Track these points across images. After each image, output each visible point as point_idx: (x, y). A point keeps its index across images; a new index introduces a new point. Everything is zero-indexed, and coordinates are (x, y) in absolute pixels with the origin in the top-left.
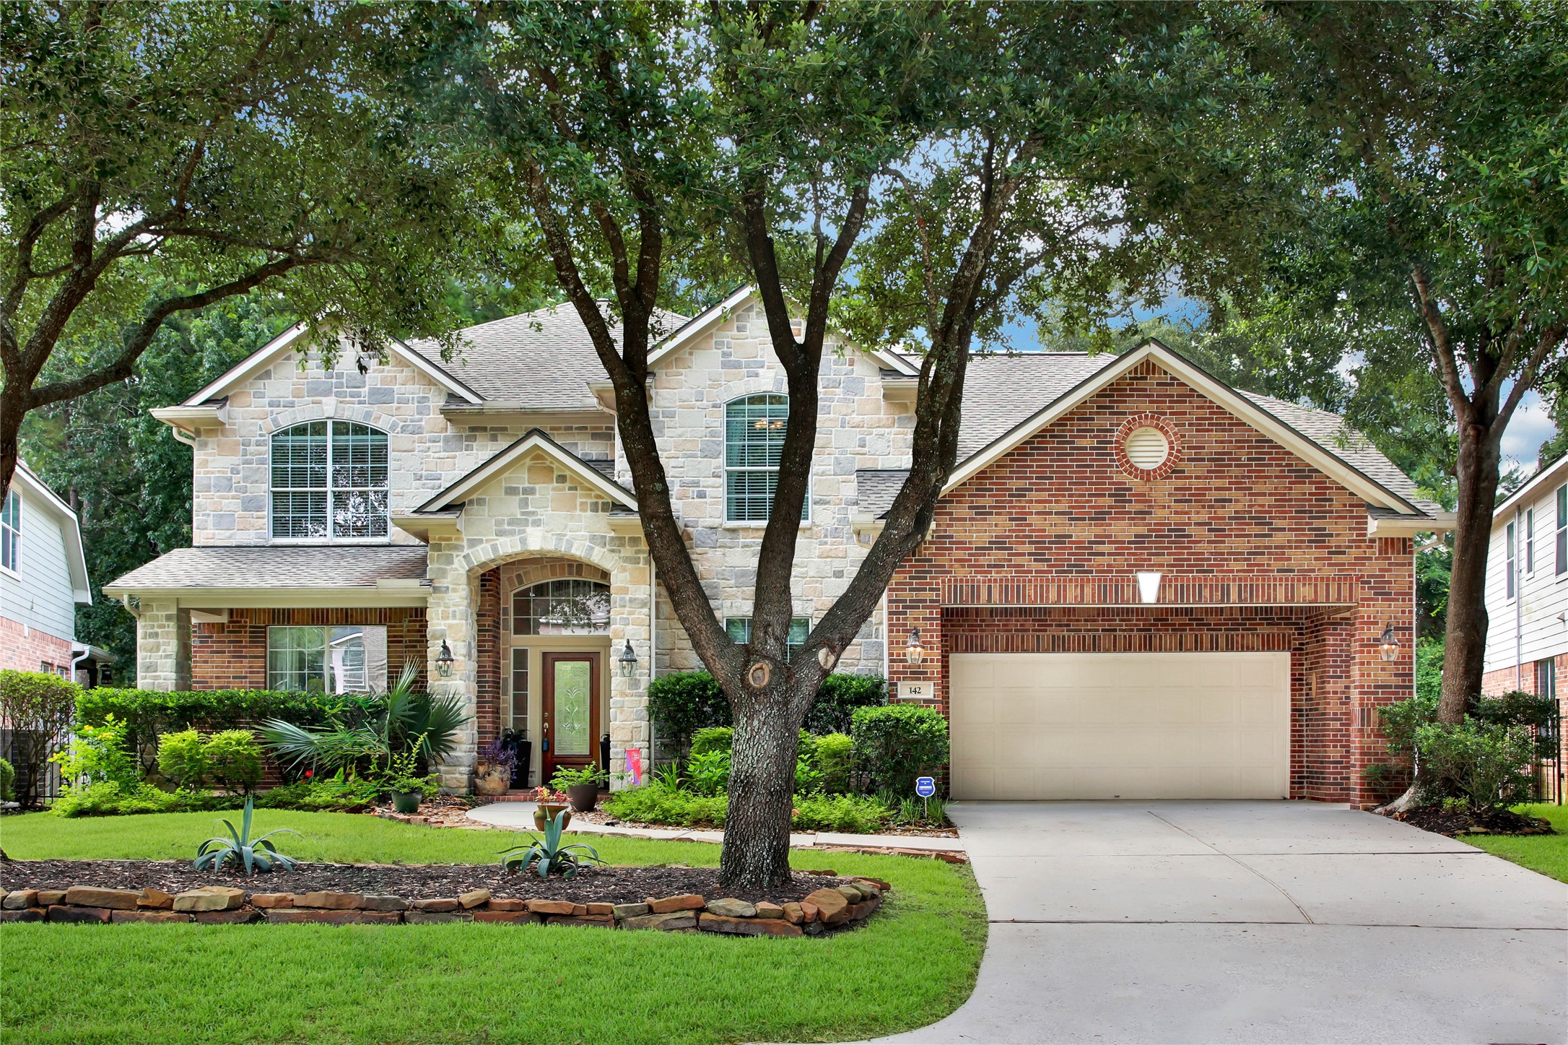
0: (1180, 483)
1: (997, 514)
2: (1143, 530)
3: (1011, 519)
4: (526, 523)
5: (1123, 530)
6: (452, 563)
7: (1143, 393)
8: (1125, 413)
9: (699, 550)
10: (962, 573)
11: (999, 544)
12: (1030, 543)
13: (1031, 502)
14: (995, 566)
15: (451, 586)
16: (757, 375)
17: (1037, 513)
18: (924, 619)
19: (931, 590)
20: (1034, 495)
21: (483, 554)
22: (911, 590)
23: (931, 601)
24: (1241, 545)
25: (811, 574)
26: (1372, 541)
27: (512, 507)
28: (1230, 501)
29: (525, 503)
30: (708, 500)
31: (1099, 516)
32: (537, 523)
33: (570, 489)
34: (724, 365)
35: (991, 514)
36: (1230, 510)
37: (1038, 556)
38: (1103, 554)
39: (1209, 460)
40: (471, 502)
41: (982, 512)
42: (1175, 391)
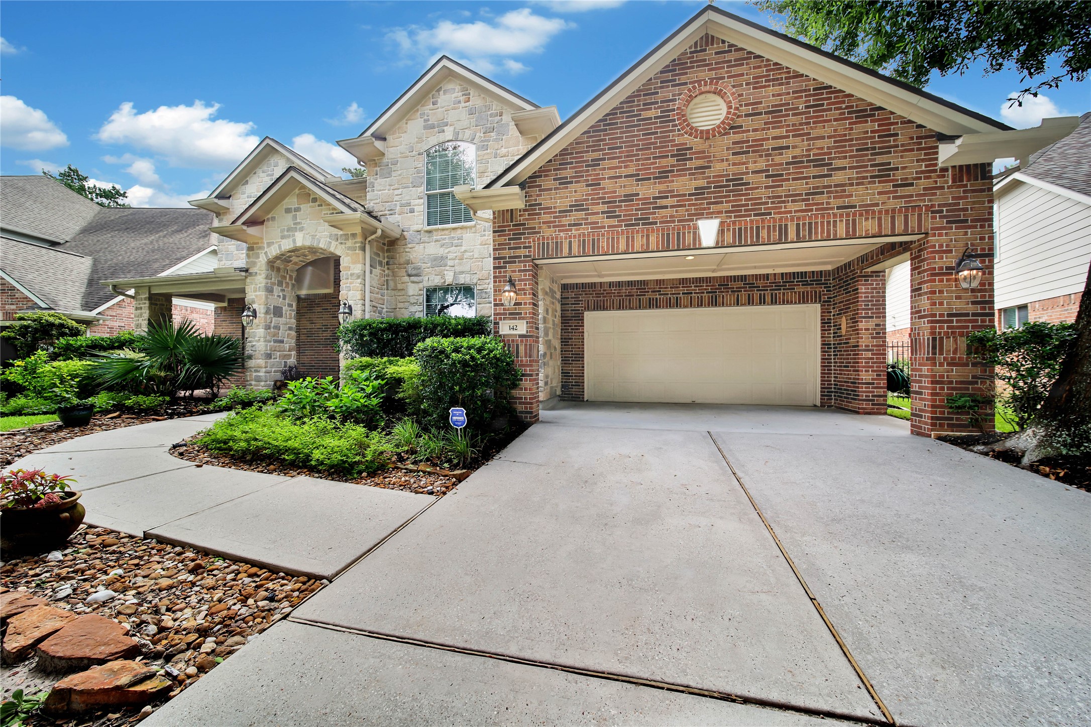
0: (738, 137)
1: (576, 182)
2: (702, 183)
3: (588, 186)
4: (295, 230)
5: (684, 184)
6: (259, 258)
7: (703, 63)
8: (686, 84)
9: (410, 246)
10: (548, 232)
11: (578, 206)
12: (603, 203)
13: (604, 169)
14: (575, 225)
15: (258, 272)
16: (443, 131)
17: (610, 178)
18: (519, 271)
19: (525, 247)
20: (606, 164)
21: (274, 251)
22: (509, 249)
23: (525, 256)
24: (800, 187)
25: (476, 256)
26: (944, 170)
27: (288, 220)
28: (788, 147)
29: (295, 217)
30: (416, 214)
31: (663, 175)
32: (301, 229)
33: (319, 206)
34: (425, 128)
35: (571, 182)
36: (788, 155)
37: (610, 215)
38: (666, 207)
39: (766, 113)
40: (268, 219)
41: (564, 182)
42: (732, 56)
